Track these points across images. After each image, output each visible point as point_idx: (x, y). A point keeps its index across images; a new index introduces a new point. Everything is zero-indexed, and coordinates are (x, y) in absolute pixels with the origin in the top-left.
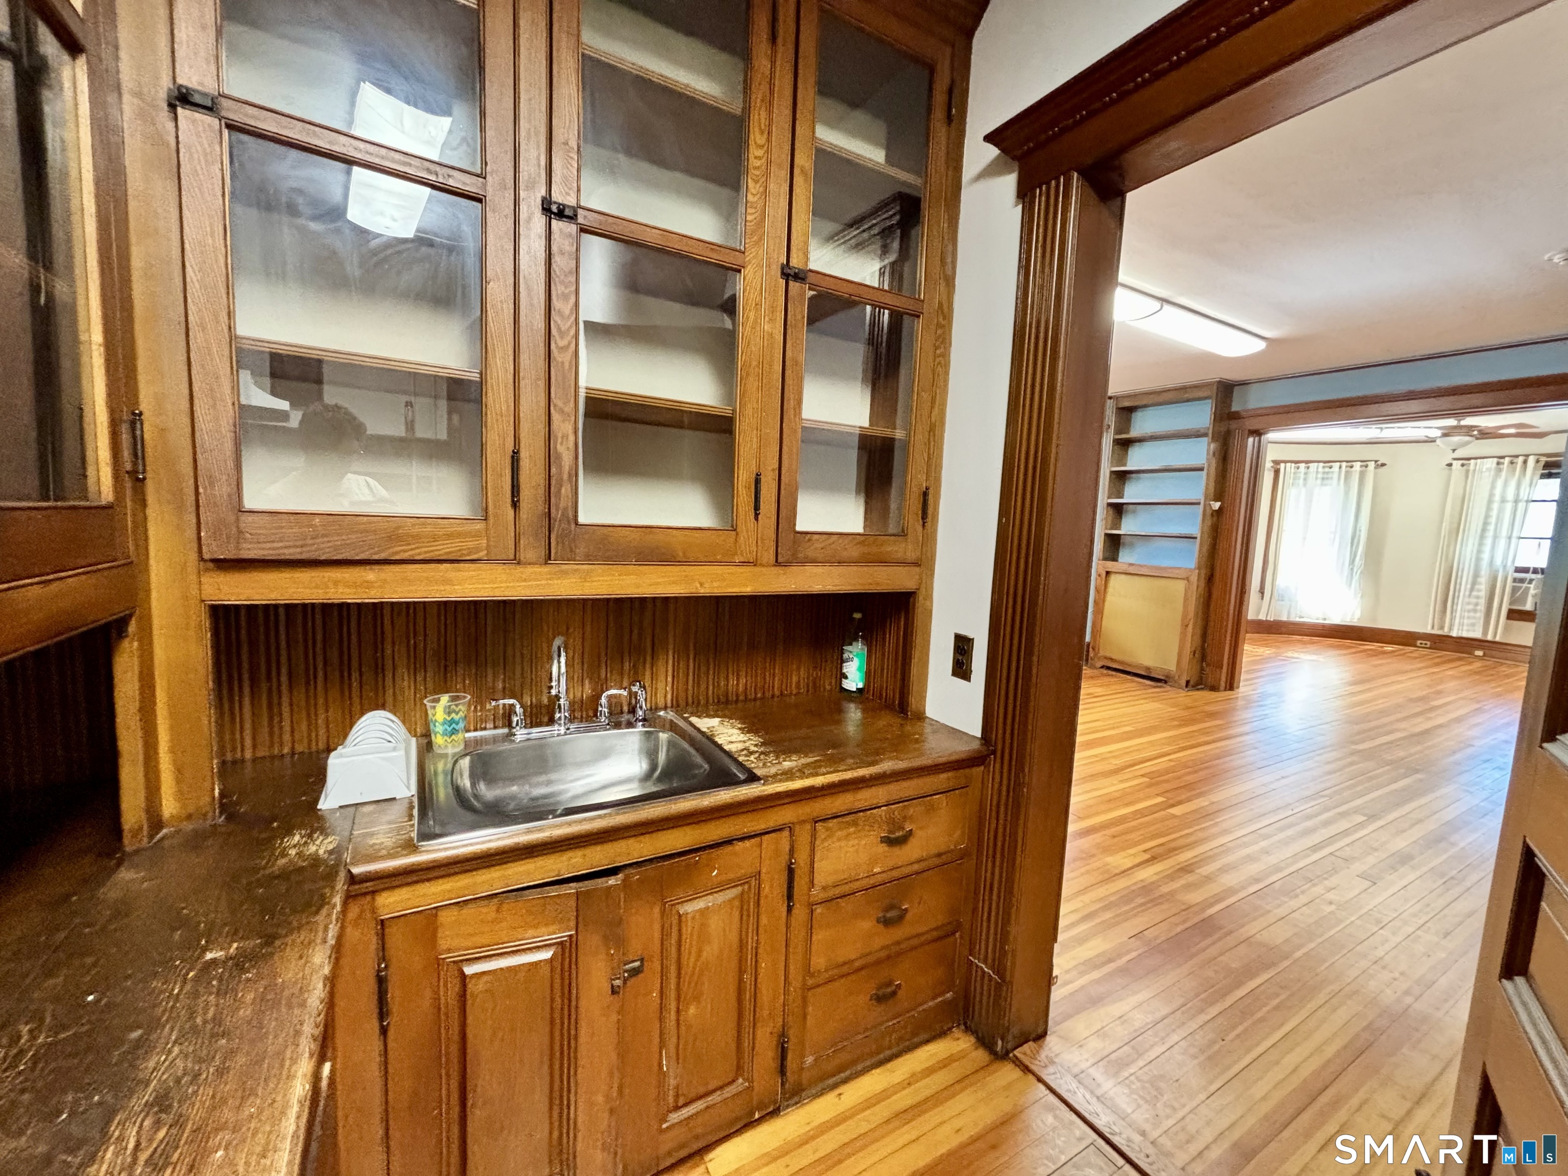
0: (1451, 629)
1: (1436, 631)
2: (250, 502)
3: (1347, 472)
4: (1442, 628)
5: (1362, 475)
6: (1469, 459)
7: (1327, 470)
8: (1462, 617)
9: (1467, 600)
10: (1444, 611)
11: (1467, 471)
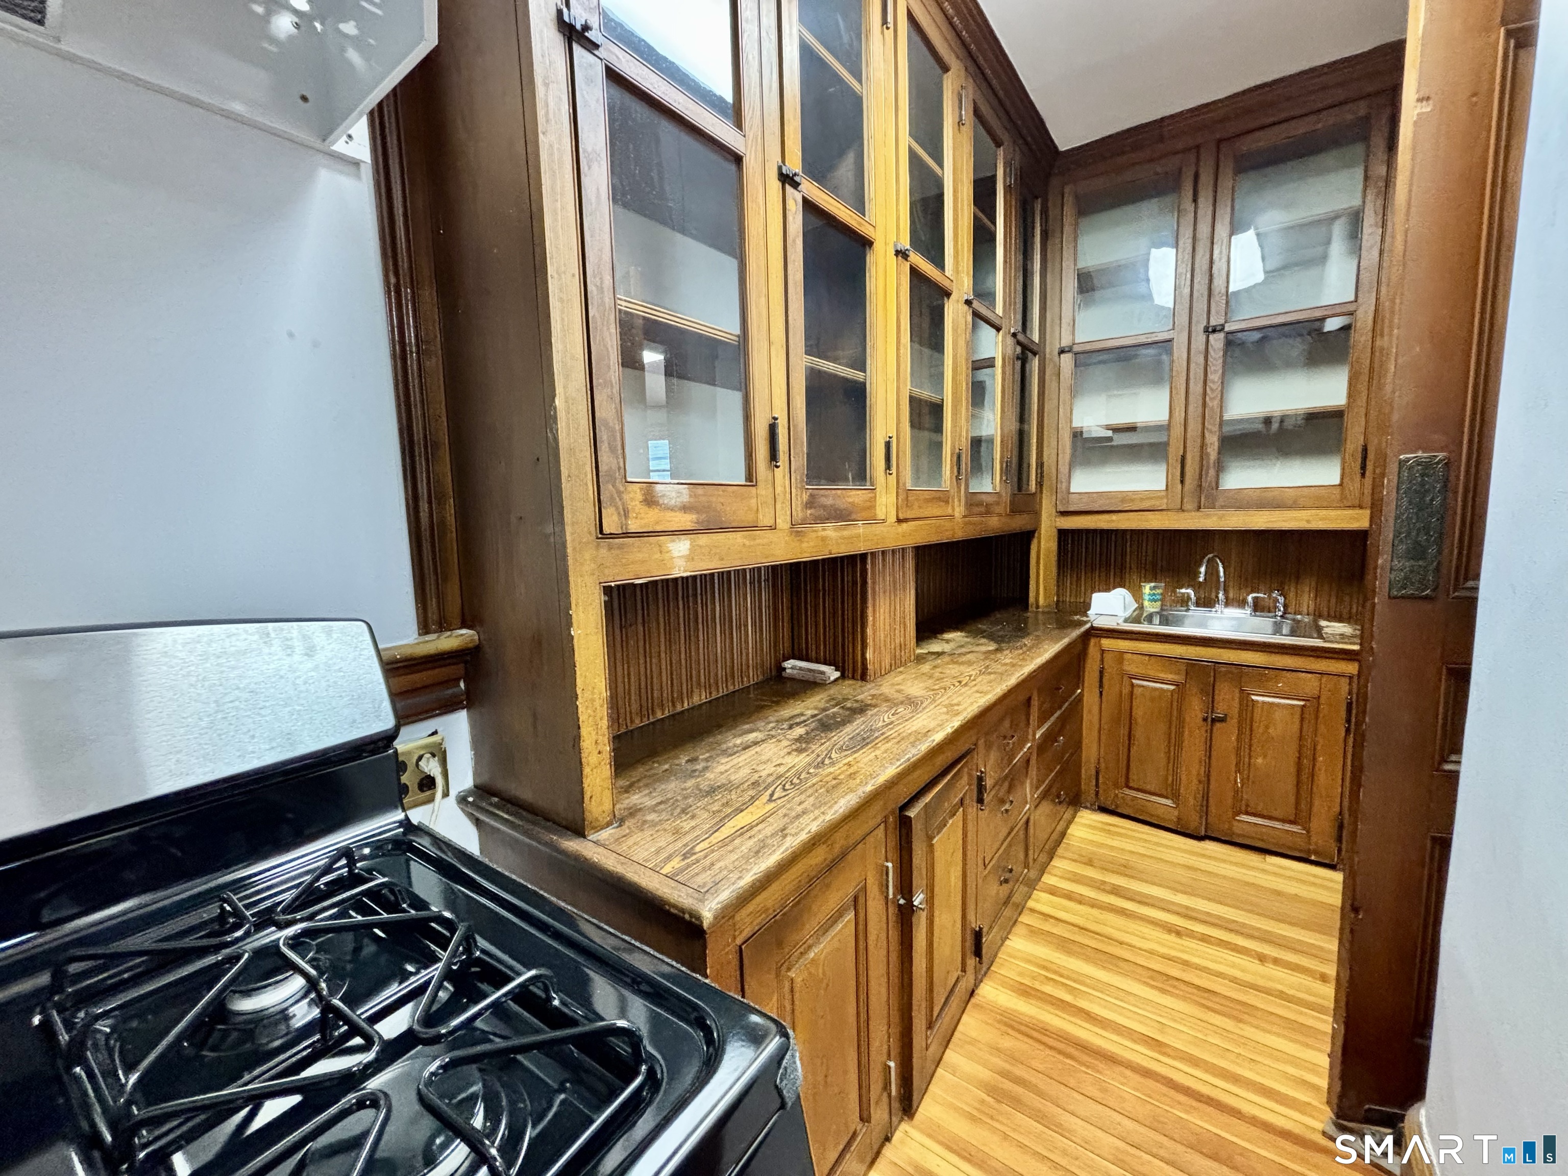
2: (1072, 490)
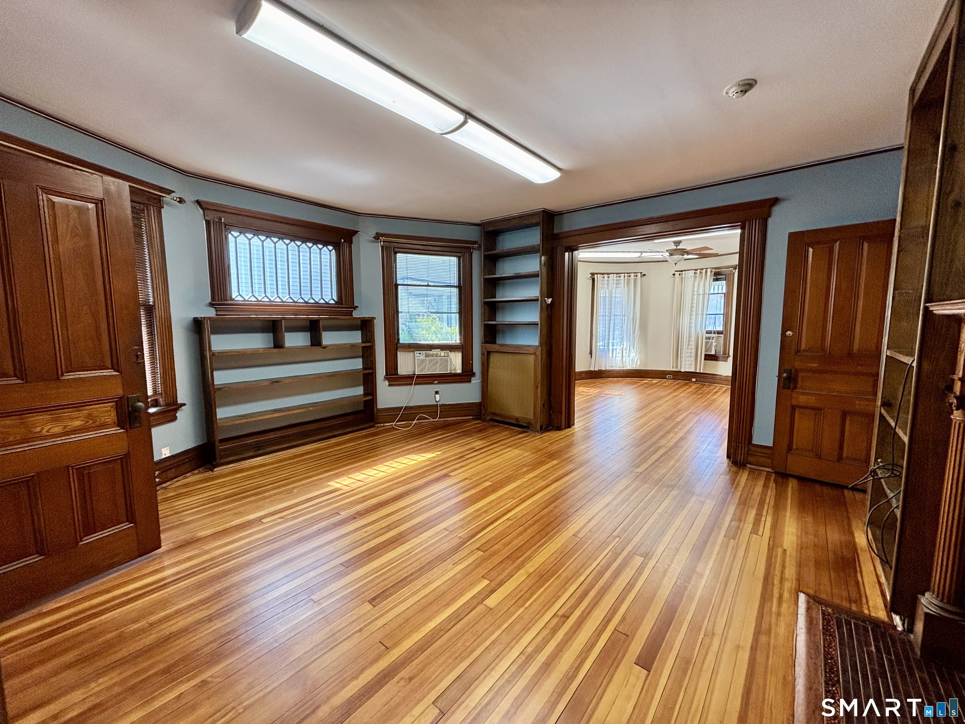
0: (681, 368)
1: (675, 370)
3: (627, 279)
4: (677, 367)
5: (635, 281)
6: (682, 271)
7: (618, 278)
8: (685, 361)
9: (686, 351)
10: (677, 358)
11: (682, 278)
